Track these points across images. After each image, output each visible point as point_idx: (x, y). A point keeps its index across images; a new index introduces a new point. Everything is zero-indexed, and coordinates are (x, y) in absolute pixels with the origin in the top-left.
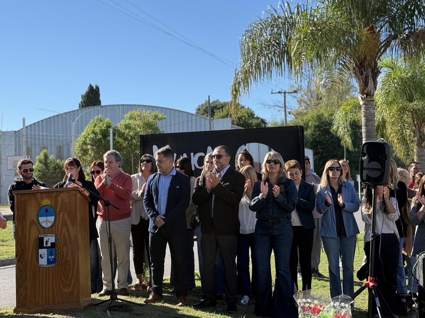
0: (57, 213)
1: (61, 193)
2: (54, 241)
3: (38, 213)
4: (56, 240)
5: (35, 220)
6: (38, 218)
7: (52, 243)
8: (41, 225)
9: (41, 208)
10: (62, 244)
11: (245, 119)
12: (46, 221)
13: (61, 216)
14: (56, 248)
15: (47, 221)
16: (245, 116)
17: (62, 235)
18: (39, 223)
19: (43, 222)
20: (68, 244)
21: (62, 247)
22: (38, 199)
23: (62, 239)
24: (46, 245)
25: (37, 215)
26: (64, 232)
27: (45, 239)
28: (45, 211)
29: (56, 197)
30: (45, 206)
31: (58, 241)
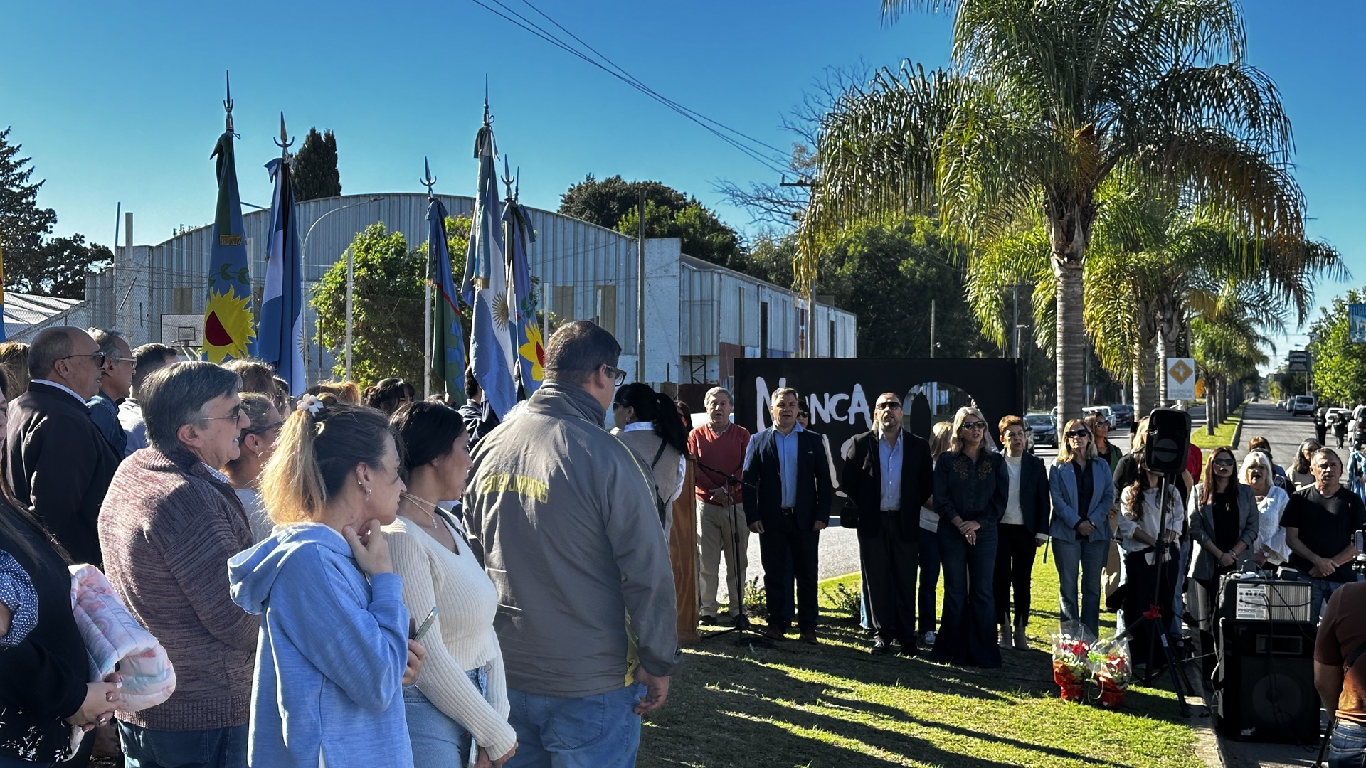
11: (696, 231)
16: (693, 226)
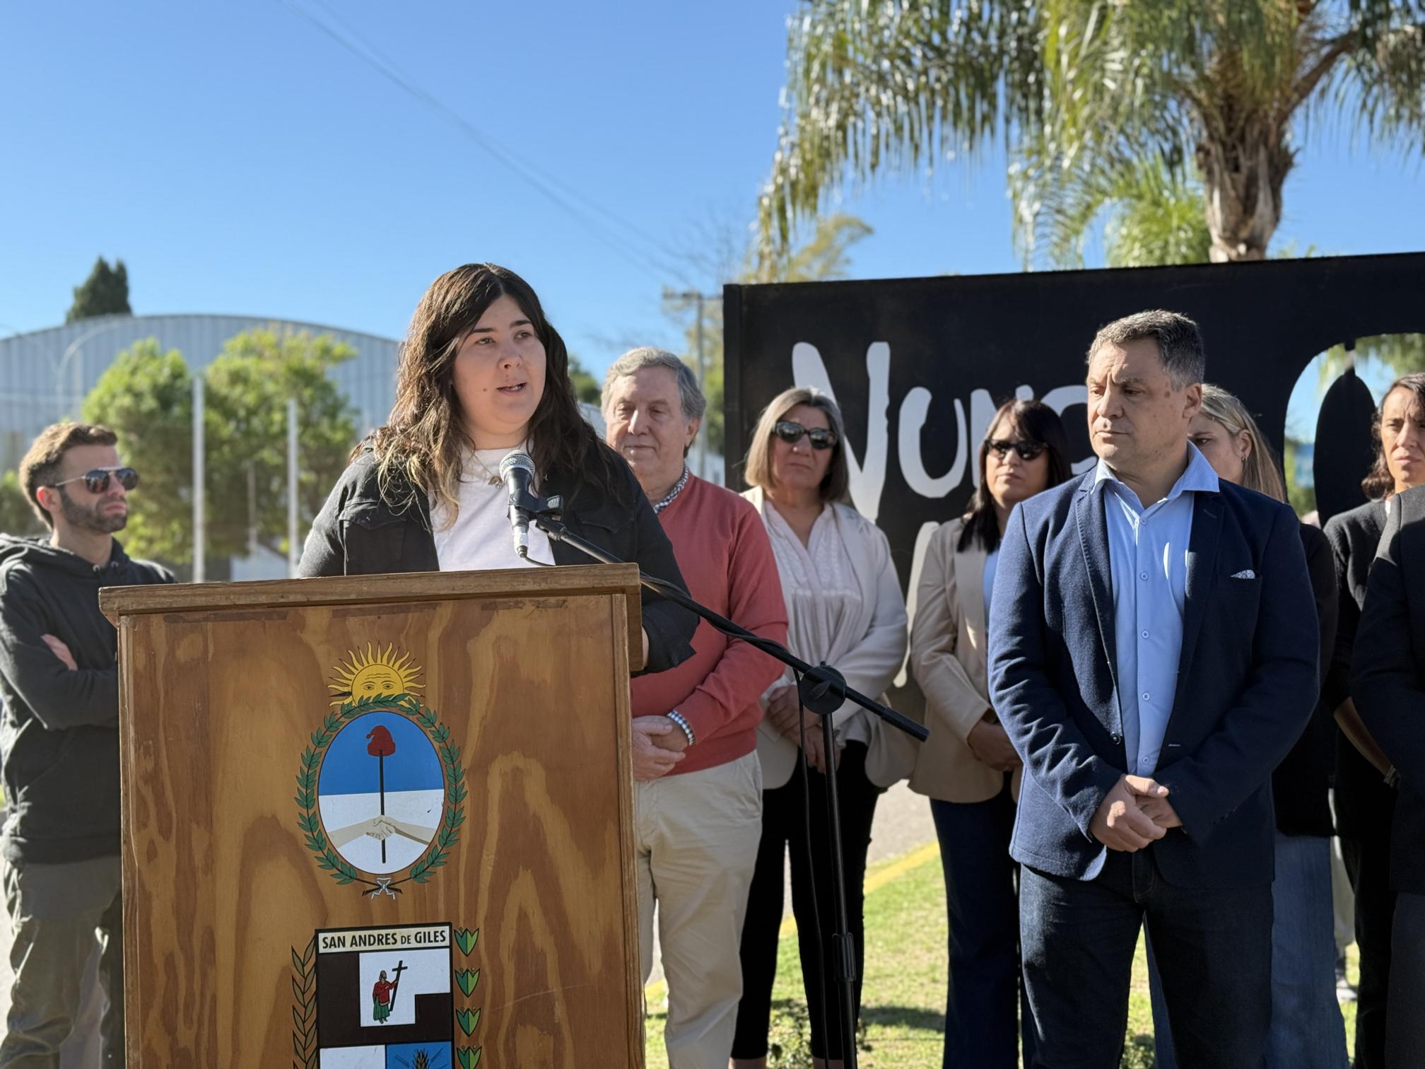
0: (467, 761)
1: (494, 607)
2: (440, 984)
3: (310, 761)
4: (456, 975)
5: (290, 816)
6: (309, 802)
7: (423, 1002)
8: (334, 861)
9: (332, 725)
10: (509, 1004)
12: (376, 823)
13: (495, 785)
14: (462, 1041)
15: (382, 830)
17: (508, 936)
18: (321, 841)
19: (353, 832)
20: (559, 1011)
21: (512, 1034)
22: (309, 651)
23: (510, 968)
24: (381, 1013)
25: (307, 781)
26: (523, 916)
27: (371, 969)
28: (372, 750)
29: (457, 637)
30: (364, 704)
31: (472, 981)
